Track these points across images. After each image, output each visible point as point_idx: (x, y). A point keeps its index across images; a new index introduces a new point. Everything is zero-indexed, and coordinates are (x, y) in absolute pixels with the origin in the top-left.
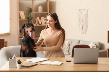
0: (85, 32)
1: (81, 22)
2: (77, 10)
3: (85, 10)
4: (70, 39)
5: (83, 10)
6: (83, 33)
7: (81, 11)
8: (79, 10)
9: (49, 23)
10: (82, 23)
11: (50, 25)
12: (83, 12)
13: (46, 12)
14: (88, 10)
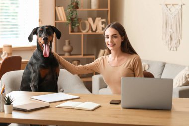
0: (176, 48)
1: (169, 28)
2: (161, 5)
3: (177, 5)
4: (148, 61)
5: (173, 5)
6: (172, 49)
7: (169, 7)
8: (166, 5)
9: (112, 42)
10: (171, 31)
11: (114, 45)
12: (173, 10)
13: (106, 10)
14: (181, 6)
